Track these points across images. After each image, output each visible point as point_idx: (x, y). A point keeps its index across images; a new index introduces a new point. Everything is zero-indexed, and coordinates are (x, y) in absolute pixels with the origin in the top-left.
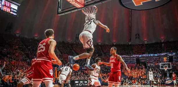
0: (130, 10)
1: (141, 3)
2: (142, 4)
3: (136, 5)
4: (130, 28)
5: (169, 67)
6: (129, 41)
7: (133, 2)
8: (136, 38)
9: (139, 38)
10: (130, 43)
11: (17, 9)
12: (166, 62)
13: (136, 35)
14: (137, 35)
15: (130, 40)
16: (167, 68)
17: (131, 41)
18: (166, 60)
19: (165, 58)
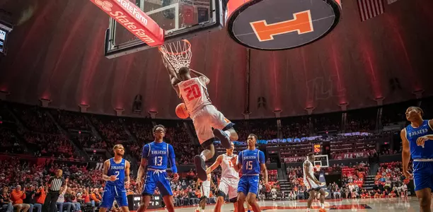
0: (248, 49)
1: (271, 36)
2: (272, 38)
3: (260, 41)
4: (248, 86)
5: (324, 163)
6: (245, 113)
7: (256, 33)
8: (259, 106)
9: (264, 105)
10: (247, 117)
11: (4, 39)
12: (319, 153)
13: (259, 98)
14: (261, 99)
15: (247, 110)
16: (321, 166)
17: (249, 112)
18: (319, 150)
19: (317, 147)
